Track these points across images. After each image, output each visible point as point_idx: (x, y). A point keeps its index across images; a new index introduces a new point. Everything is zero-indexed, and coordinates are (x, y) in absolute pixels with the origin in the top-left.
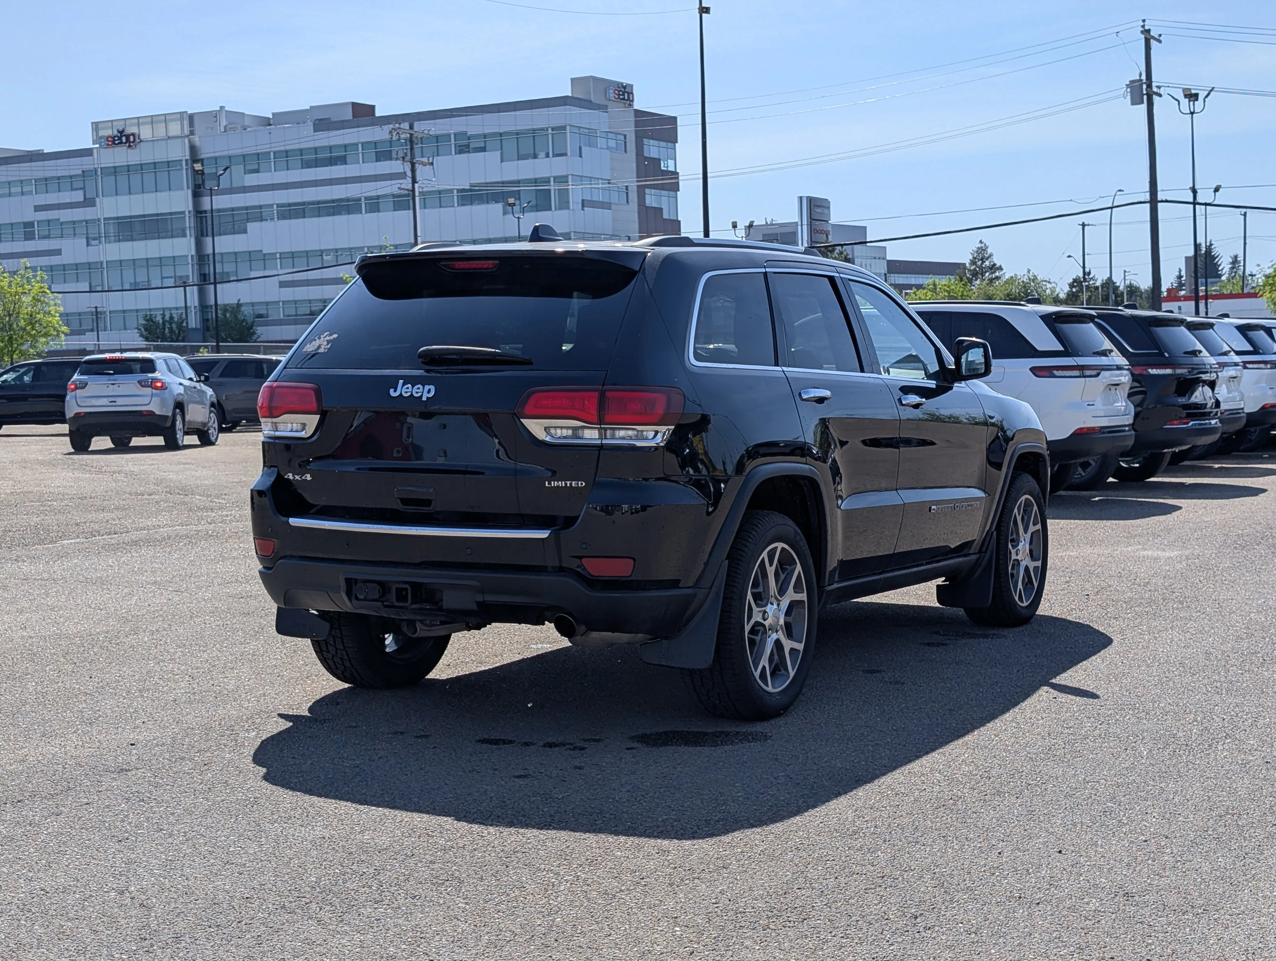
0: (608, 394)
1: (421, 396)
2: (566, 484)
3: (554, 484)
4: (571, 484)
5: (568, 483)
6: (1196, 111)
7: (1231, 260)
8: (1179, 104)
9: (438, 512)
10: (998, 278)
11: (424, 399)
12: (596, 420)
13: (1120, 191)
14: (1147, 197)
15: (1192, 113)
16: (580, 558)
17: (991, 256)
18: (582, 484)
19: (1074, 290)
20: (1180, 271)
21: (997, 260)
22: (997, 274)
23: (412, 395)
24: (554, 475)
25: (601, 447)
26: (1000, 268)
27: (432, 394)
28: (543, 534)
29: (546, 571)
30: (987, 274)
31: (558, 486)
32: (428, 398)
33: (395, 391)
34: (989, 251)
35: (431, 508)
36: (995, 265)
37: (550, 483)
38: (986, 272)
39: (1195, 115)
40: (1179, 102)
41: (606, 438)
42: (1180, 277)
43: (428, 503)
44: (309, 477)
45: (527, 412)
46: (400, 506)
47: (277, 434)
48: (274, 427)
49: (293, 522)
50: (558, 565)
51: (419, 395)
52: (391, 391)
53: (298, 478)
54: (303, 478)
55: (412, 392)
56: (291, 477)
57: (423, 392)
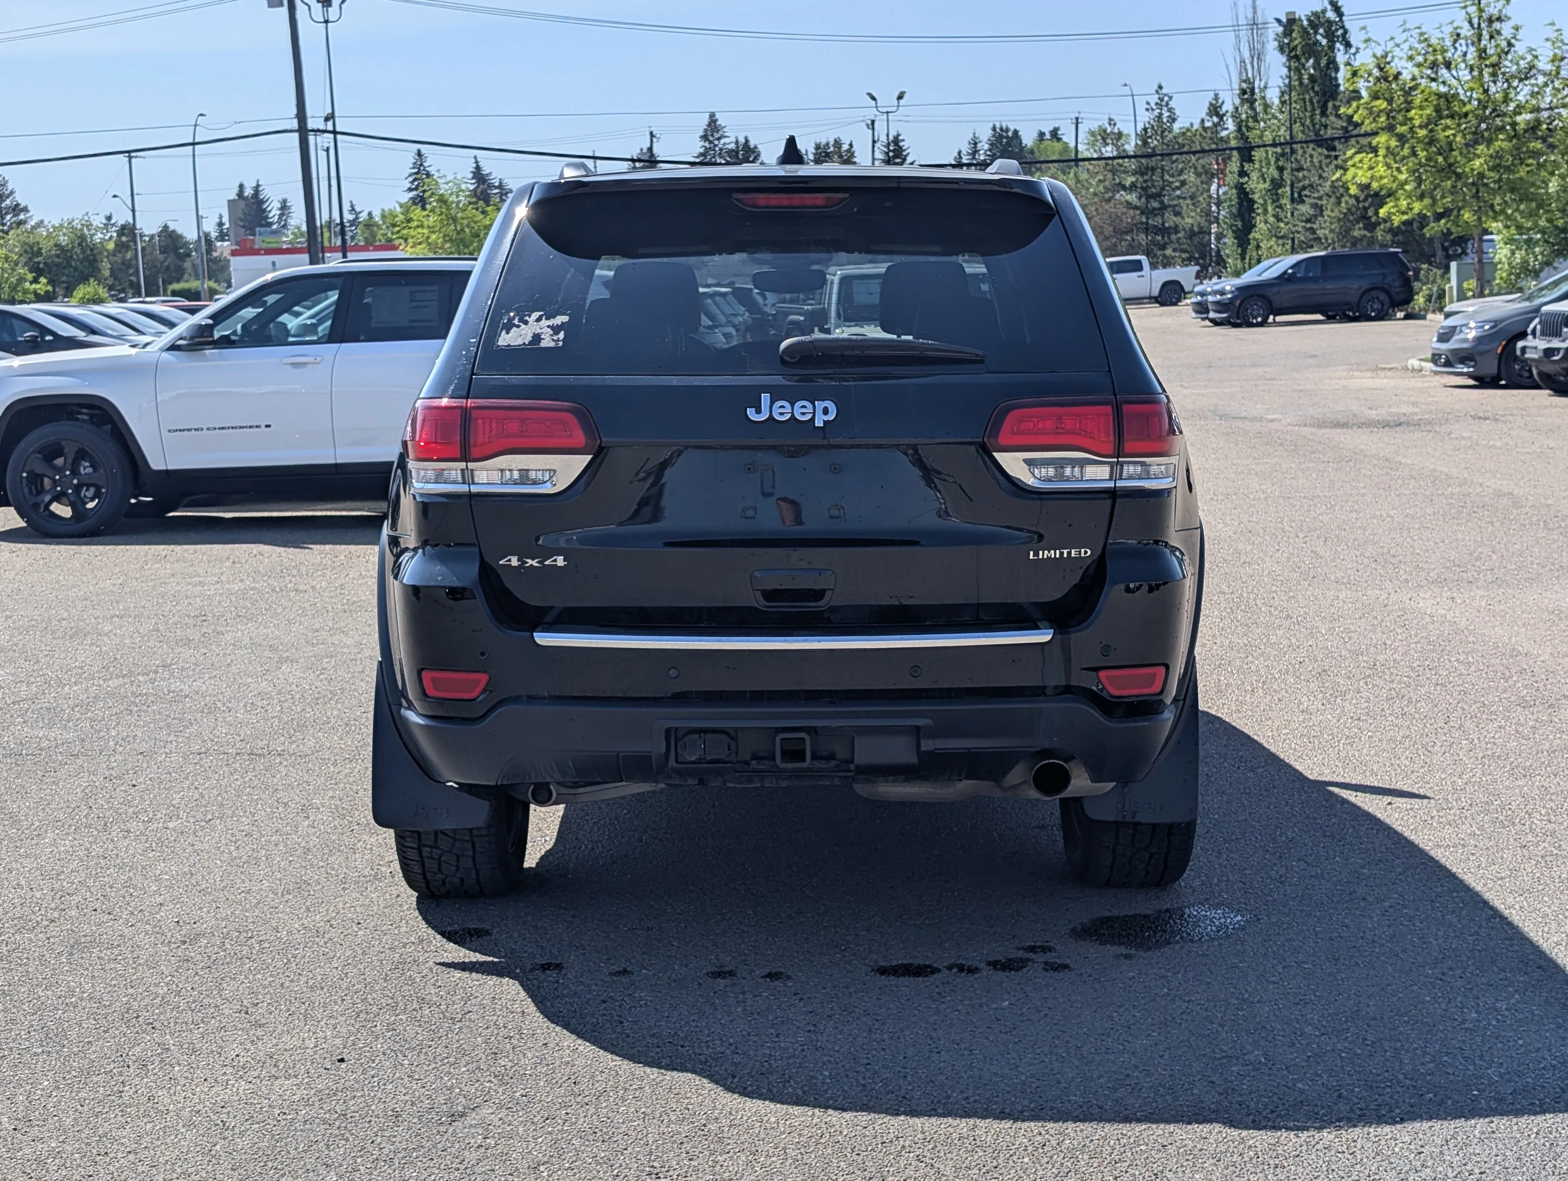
0: (1125, 408)
1: (812, 420)
2: (1062, 554)
3: (1044, 554)
4: (1069, 553)
5: (1065, 552)
6: (331, 19)
7: (279, 206)
8: (310, 10)
9: (833, 609)
10: (20, 223)
11: (819, 423)
12: (1110, 449)
13: (201, 115)
14: (295, 124)
15: (326, 22)
16: (1096, 669)
17: (12, 193)
18: (1086, 552)
19: (124, 239)
20: (221, 217)
21: (21, 198)
22: (22, 217)
23: (793, 418)
24: (1039, 539)
25: (1113, 494)
26: (25, 210)
27: (831, 417)
28: (1043, 636)
29: (1044, 693)
30: (8, 217)
31: (1049, 558)
32: (825, 422)
33: (759, 411)
34: (10, 187)
35: (821, 603)
36: (18, 205)
37: (1036, 554)
38: (6, 214)
39: (329, 25)
40: (309, 7)
41: (1121, 479)
42: (221, 224)
43: (819, 594)
44: (560, 561)
45: (1002, 441)
46: (760, 603)
47: (474, 489)
48: (468, 477)
49: (544, 639)
50: (1063, 683)
51: (808, 417)
52: (751, 413)
53: (535, 563)
54: (547, 563)
55: (792, 413)
56: (515, 561)
57: (814, 413)
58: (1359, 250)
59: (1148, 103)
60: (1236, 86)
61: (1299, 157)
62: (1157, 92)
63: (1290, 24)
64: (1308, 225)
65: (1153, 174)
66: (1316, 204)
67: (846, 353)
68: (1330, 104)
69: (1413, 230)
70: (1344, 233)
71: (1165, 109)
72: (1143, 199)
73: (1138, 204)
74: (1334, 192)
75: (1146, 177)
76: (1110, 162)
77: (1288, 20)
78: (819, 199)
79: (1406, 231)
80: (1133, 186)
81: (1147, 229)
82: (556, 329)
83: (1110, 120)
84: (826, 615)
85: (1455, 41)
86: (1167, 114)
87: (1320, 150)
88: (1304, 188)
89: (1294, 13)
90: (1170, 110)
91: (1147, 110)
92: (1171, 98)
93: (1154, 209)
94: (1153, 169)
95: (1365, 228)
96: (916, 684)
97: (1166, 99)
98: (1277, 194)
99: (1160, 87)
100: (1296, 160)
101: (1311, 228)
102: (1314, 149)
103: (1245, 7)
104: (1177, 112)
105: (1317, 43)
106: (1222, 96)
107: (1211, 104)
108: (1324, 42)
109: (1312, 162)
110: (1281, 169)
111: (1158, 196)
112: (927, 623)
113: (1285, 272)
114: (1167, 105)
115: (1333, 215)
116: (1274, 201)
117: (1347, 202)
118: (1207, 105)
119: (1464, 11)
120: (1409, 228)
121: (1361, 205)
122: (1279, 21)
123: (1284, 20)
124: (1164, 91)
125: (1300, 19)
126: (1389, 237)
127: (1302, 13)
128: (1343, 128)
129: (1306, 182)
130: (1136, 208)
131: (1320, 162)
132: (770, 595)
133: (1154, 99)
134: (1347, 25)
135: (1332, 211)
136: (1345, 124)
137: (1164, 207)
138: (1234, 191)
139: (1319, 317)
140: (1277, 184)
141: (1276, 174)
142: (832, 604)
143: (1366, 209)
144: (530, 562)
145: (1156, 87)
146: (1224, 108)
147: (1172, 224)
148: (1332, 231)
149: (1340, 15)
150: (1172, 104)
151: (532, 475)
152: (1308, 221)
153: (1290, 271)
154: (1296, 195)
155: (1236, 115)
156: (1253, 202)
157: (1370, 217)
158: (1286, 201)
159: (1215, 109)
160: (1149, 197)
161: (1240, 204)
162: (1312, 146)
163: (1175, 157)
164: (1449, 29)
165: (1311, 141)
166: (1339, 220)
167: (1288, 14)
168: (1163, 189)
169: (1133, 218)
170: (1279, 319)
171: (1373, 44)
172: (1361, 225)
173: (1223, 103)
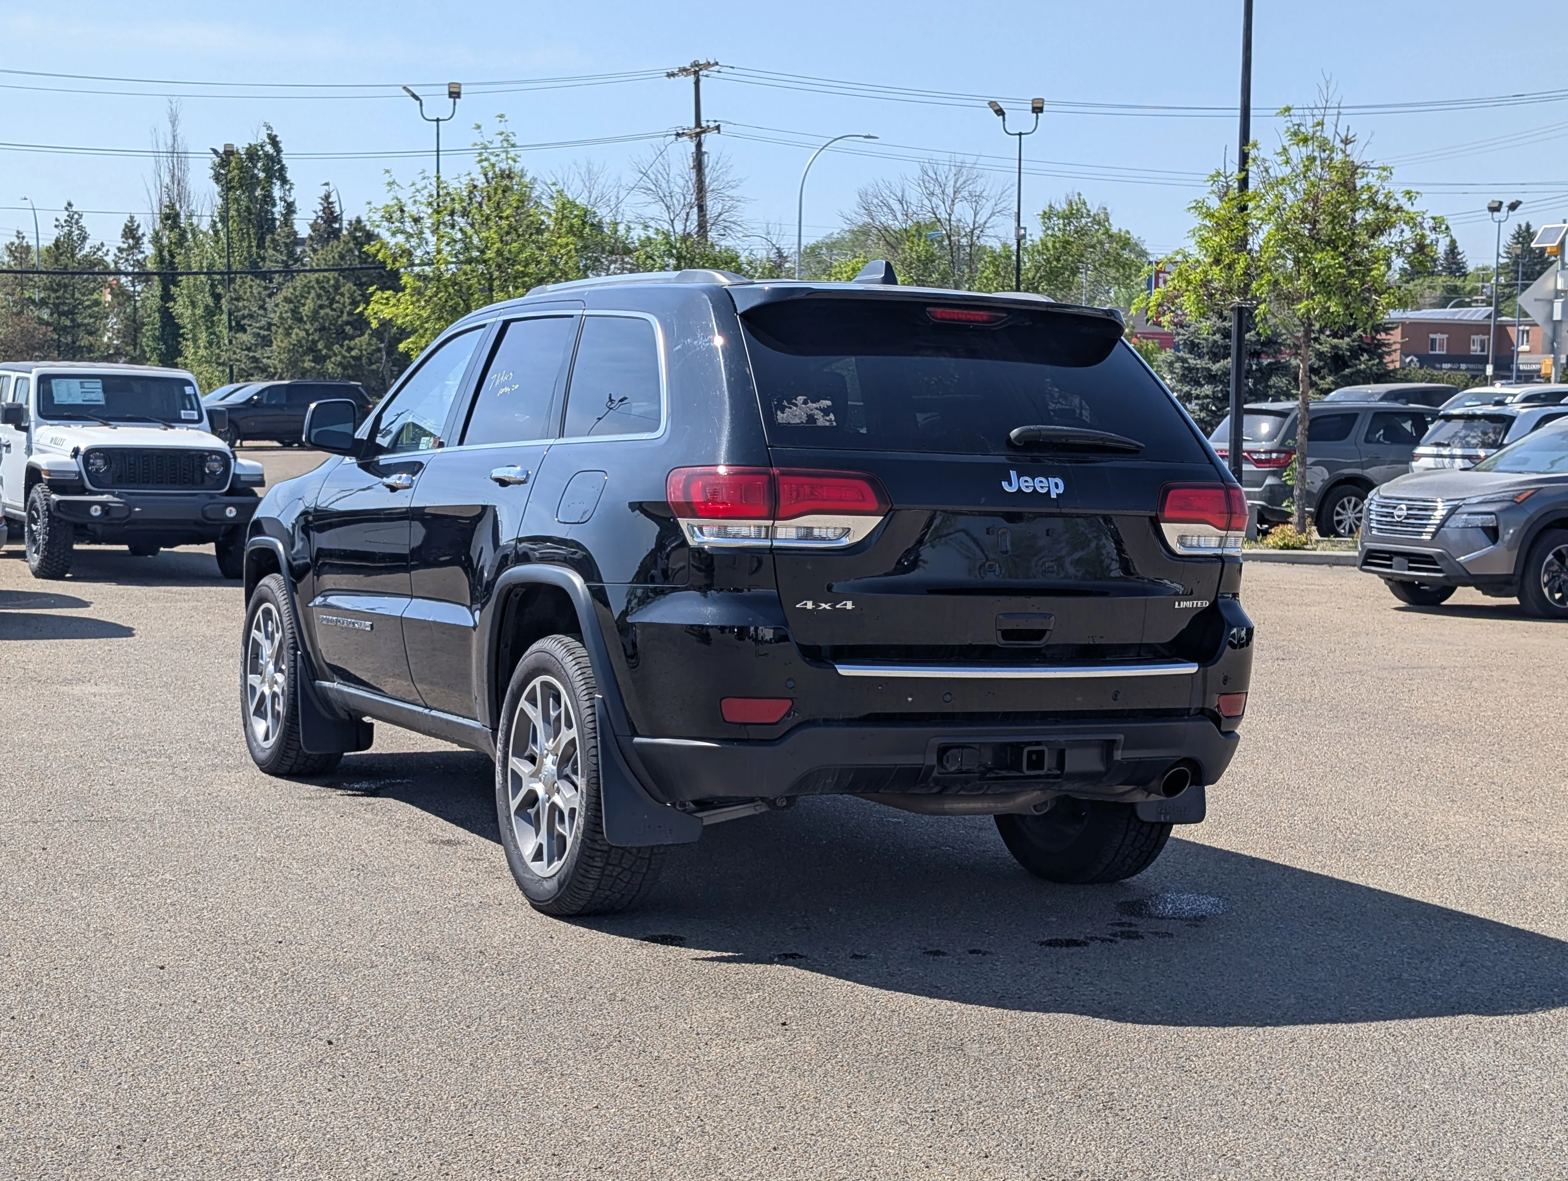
1: (1046, 493)
2: (1193, 604)
3: (1183, 605)
4: (1197, 604)
5: (1195, 602)
11: (1053, 496)
12: (1224, 523)
16: (1220, 695)
18: (1206, 603)
23: (1034, 490)
24: (1181, 593)
25: (1221, 559)
27: (1061, 490)
28: (1192, 669)
29: (1188, 714)
31: (1186, 608)
32: (1057, 495)
33: (1010, 484)
35: (1042, 641)
37: (1179, 604)
43: (1041, 634)
44: (849, 605)
45: (1167, 514)
46: (999, 641)
47: (776, 544)
48: (770, 533)
49: (845, 671)
50: (1200, 706)
51: (1044, 491)
52: (1005, 484)
53: (827, 607)
54: (838, 606)
55: (1034, 486)
56: (810, 605)
57: (1049, 487)
58: (309, 381)
59: (57, 220)
60: (157, 211)
61: (237, 287)
62: (66, 209)
63: (227, 156)
64: (251, 354)
65: (65, 292)
66: (259, 334)
67: (1054, 441)
68: (268, 237)
69: (361, 364)
70: (293, 364)
71: (75, 226)
72: (55, 316)
73: (50, 321)
74: (282, 324)
75: (58, 294)
76: (19, 276)
77: (225, 152)
78: (985, 315)
79: (355, 365)
80: (43, 303)
81: (59, 347)
82: (826, 411)
83: (18, 232)
84: (1043, 651)
85: (471, 192)
86: (77, 232)
87: (258, 282)
88: (244, 317)
89: (232, 145)
90: (81, 228)
91: (56, 226)
92: (81, 216)
93: (66, 326)
94: (66, 286)
95: (314, 361)
96: (1116, 706)
97: (76, 216)
98: (212, 322)
99: (70, 205)
100: (235, 289)
101: (254, 357)
102: (252, 280)
103: (164, 133)
104: (88, 230)
105: (255, 176)
106: (138, 219)
107: (126, 226)
108: (262, 175)
109: (251, 292)
110: (217, 297)
111: (71, 313)
112: (1108, 659)
113: (251, 398)
114: (77, 223)
115: (283, 345)
116: (208, 328)
117: (297, 334)
118: (123, 226)
119: (479, 165)
120: (358, 363)
121: (310, 338)
122: (215, 152)
123: (221, 150)
124: (74, 209)
125: (238, 153)
126: (339, 370)
127: (241, 146)
128: (283, 262)
129: (246, 312)
130: (48, 324)
131: (259, 293)
132: (1007, 634)
133: (63, 216)
134: (284, 162)
135: (282, 341)
136: (285, 258)
137: (76, 326)
138: (157, 315)
139: (276, 444)
140: (210, 313)
141: (210, 301)
142: (1049, 643)
143: (314, 342)
144: (823, 606)
145: (65, 205)
146: (140, 232)
147: (87, 343)
148: (280, 361)
149: (278, 150)
150: (83, 222)
151: (816, 532)
152: (249, 349)
153: (256, 397)
154: (234, 324)
155: (156, 239)
156: (179, 327)
157: (320, 351)
158: (223, 330)
159: (130, 232)
160: (61, 314)
161: (163, 327)
162: (250, 277)
163: (85, 276)
164: (465, 180)
165: (248, 273)
166: (289, 350)
167: (226, 146)
168: (75, 307)
169: (45, 335)
170: (246, 443)
171: (397, 188)
172: (311, 358)
173: (139, 226)
